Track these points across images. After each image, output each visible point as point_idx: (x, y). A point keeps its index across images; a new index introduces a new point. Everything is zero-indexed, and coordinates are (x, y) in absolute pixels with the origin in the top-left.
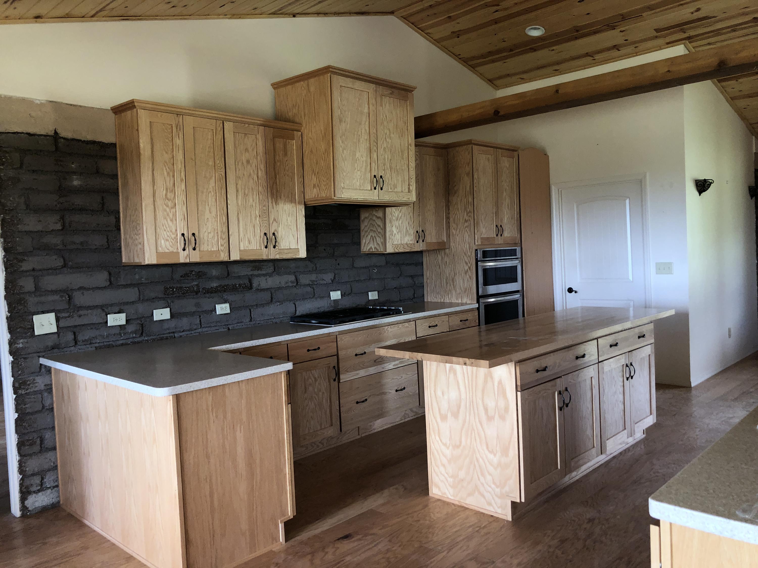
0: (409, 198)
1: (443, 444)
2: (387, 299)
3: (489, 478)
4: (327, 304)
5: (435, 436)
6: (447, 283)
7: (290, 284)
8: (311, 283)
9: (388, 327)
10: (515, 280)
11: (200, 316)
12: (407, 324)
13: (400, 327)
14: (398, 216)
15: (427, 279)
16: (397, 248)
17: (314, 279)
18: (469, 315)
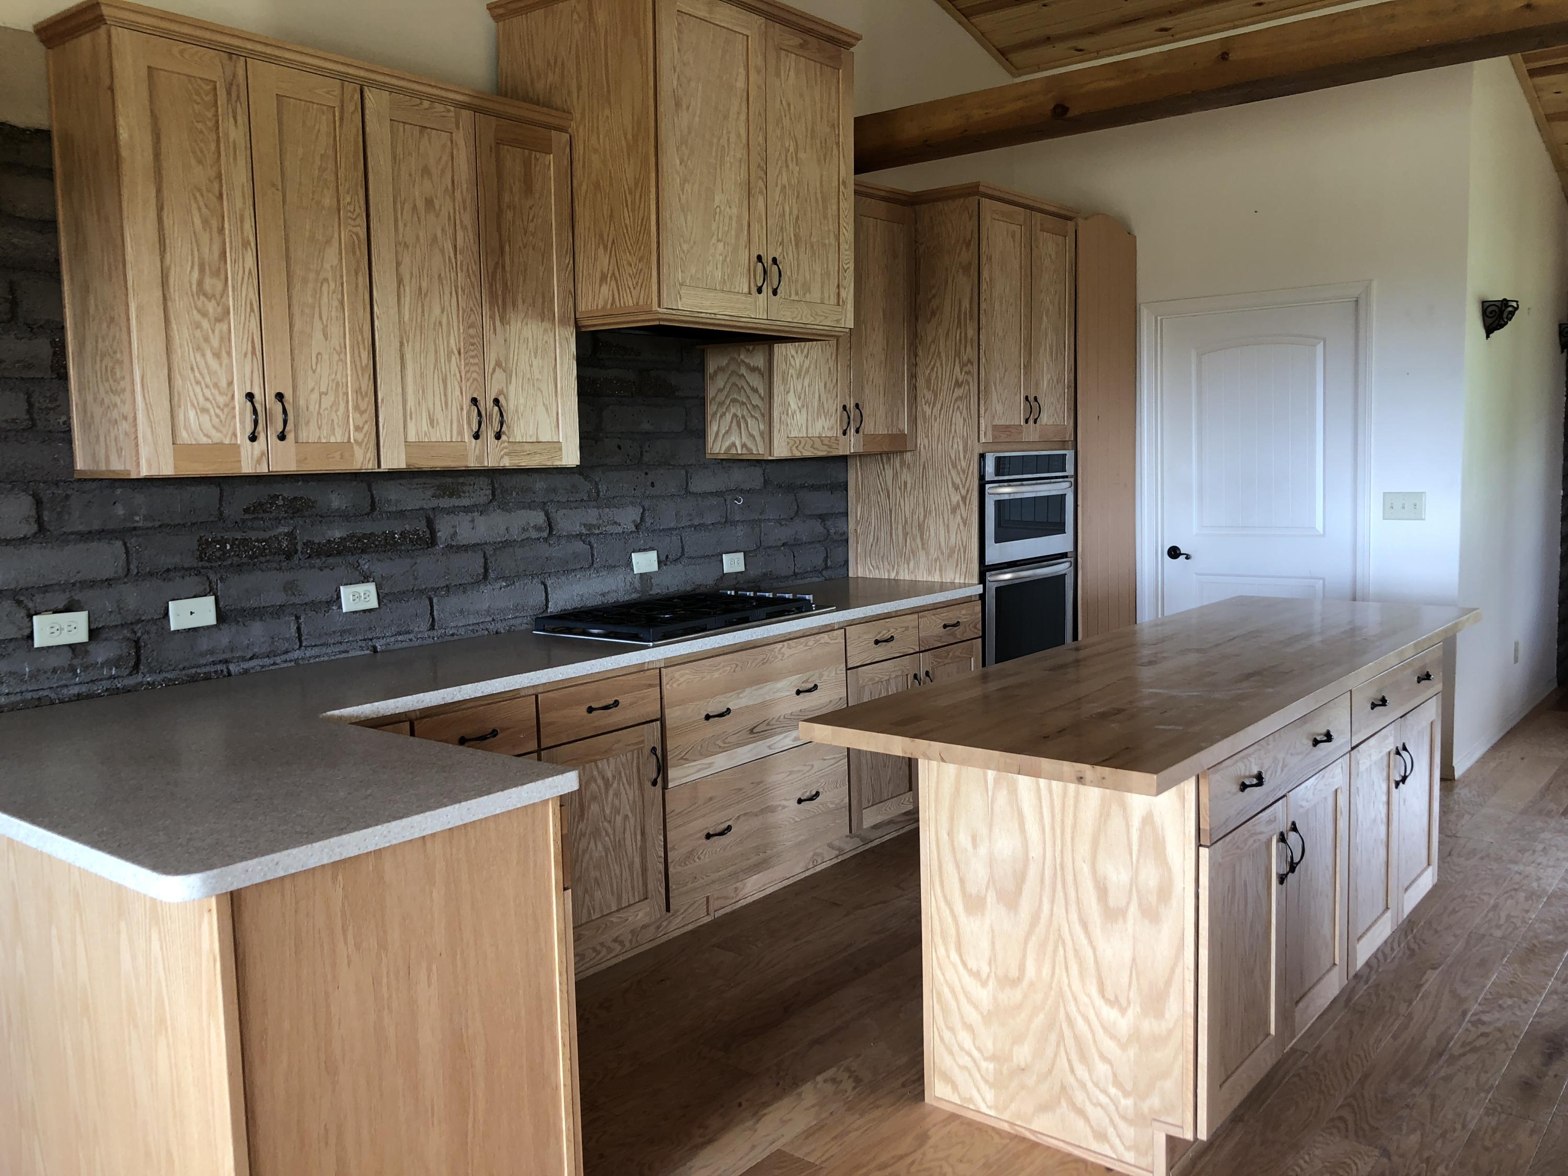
0: (838, 321)
1: (970, 972)
2: (764, 570)
3: (1102, 1069)
4: (623, 585)
5: (947, 950)
6: (905, 534)
7: (534, 534)
8: (584, 531)
9: (783, 646)
10: (1059, 528)
11: (297, 618)
12: (825, 635)
13: (811, 643)
14: (801, 367)
15: (857, 522)
16: (797, 447)
17: (595, 522)
18: (964, 612)
